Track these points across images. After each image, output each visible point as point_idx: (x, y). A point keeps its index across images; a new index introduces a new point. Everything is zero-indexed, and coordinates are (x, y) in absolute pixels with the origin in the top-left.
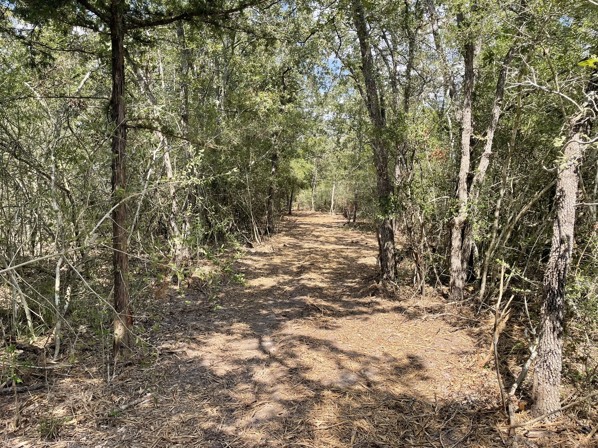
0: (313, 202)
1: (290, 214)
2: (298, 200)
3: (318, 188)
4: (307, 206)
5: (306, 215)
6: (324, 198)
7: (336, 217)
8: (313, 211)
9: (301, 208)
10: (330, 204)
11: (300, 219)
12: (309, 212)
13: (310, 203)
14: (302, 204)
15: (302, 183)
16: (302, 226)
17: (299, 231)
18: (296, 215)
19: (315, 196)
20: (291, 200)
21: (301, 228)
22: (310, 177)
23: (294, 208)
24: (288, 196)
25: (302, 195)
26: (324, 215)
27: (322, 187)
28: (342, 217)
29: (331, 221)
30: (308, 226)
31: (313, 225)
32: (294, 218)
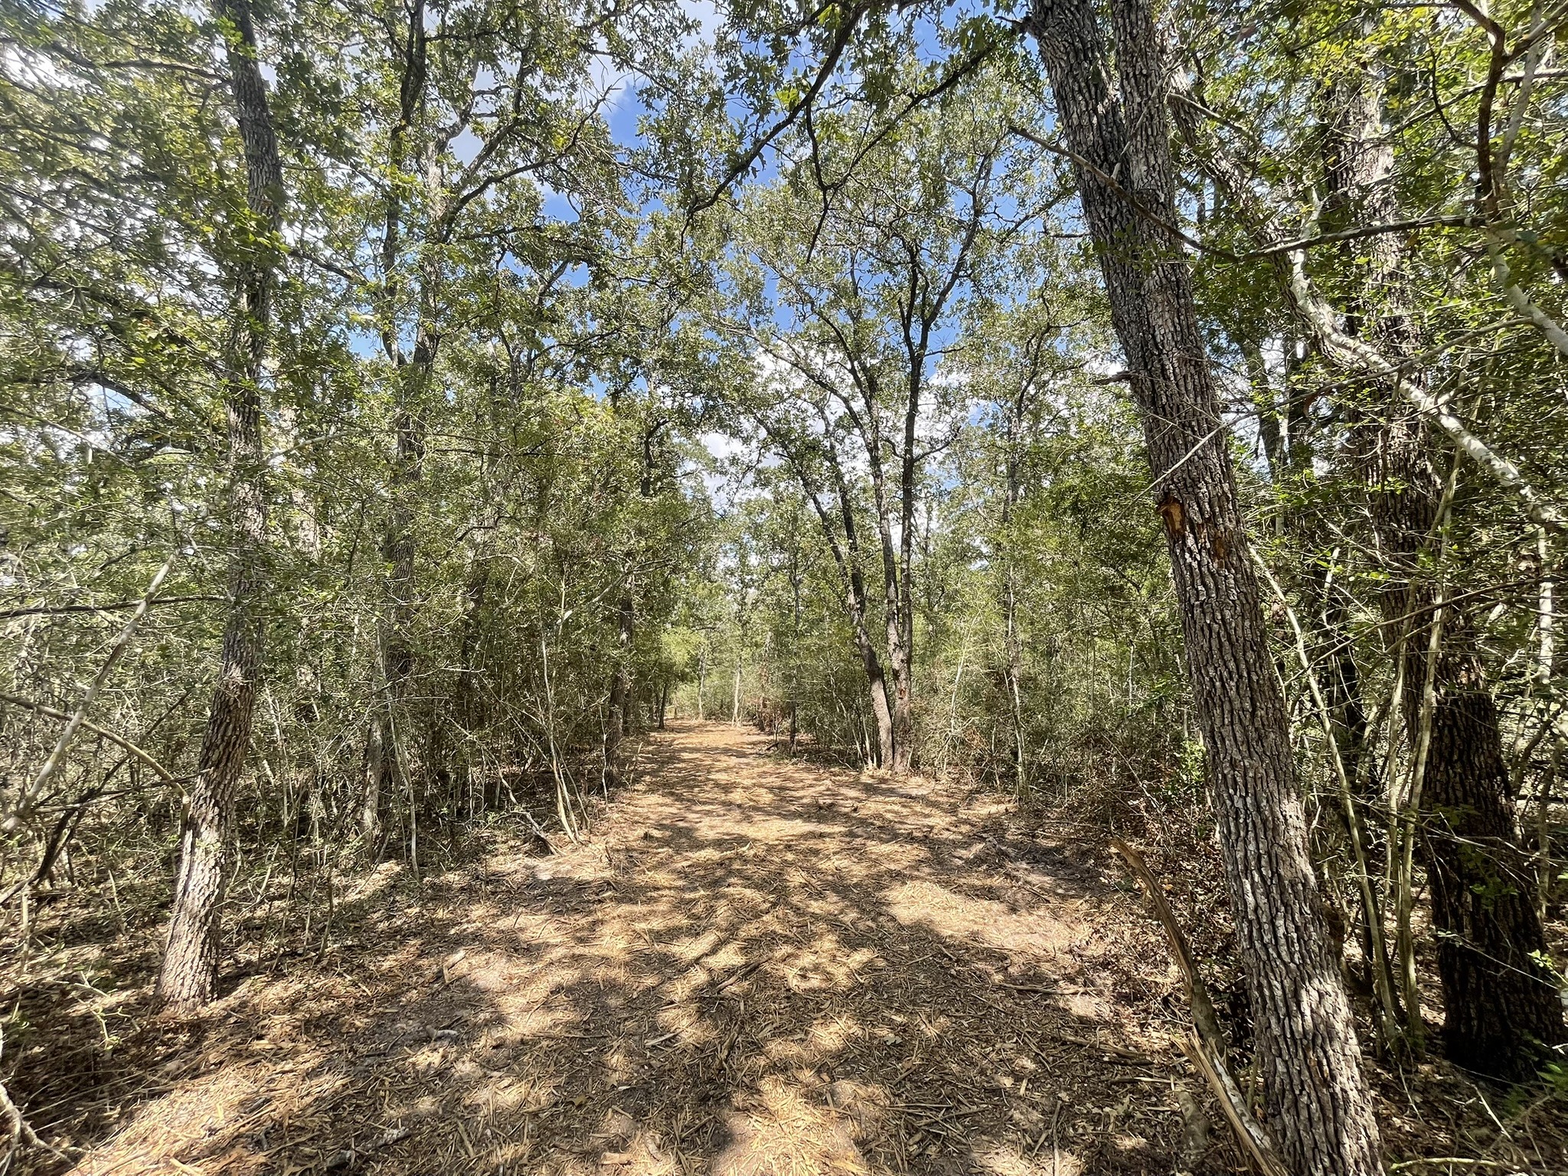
0: (701, 704)
1: (662, 727)
2: (674, 702)
3: (708, 682)
4: (689, 711)
5: (689, 729)
6: (719, 696)
7: (743, 730)
8: (701, 720)
9: (680, 715)
10: (730, 707)
11: (681, 740)
12: (694, 722)
13: (695, 706)
14: (681, 708)
15: (683, 672)
16: (686, 756)
17: (680, 770)
18: (672, 730)
19: (705, 694)
20: (665, 700)
21: (684, 761)
22: (695, 662)
23: (669, 715)
24: (657, 696)
25: (682, 694)
26: (722, 728)
27: (715, 680)
28: (755, 730)
29: (739, 739)
30: (698, 755)
31: (707, 750)
32: (668, 736)
